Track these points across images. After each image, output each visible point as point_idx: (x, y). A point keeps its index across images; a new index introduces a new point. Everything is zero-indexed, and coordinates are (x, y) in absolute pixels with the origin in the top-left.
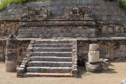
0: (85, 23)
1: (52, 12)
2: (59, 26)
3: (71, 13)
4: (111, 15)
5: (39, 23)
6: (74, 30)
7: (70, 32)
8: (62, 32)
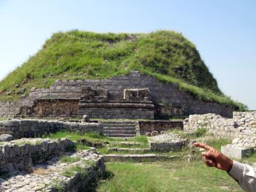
0: (145, 105)
1: (109, 92)
2: (119, 107)
3: (131, 95)
4: (170, 96)
5: (99, 104)
6: (134, 112)
7: (131, 114)
8: (122, 113)
